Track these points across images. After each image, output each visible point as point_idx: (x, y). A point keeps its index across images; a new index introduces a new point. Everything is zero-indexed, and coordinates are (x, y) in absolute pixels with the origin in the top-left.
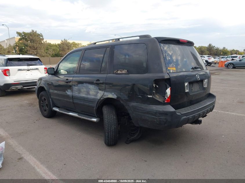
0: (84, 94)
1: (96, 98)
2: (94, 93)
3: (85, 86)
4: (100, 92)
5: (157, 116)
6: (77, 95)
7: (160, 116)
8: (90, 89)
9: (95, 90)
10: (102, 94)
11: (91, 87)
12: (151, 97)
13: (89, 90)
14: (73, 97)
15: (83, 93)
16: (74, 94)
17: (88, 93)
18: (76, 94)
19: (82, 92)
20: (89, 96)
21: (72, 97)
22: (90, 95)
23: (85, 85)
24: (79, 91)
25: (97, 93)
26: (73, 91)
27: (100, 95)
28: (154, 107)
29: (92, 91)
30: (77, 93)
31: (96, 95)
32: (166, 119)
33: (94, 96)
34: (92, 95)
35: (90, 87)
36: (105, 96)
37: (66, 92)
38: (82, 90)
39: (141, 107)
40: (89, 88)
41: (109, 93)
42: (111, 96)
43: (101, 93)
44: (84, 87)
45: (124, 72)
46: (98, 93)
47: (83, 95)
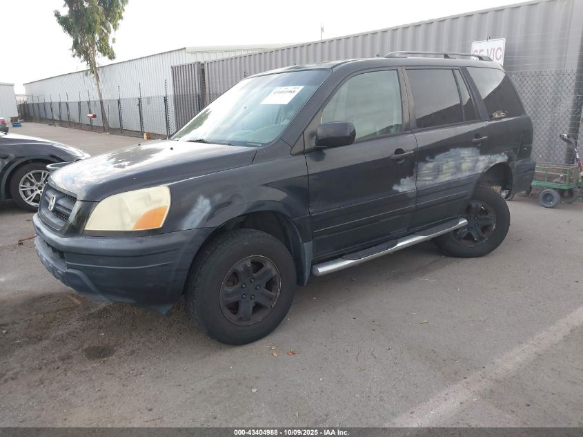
0: (448, 175)
1: (475, 173)
2: (471, 165)
3: (453, 154)
4: (482, 158)
6: (431, 183)
8: (463, 158)
9: (472, 157)
10: (487, 161)
11: (466, 153)
13: (462, 161)
14: (420, 194)
15: (445, 173)
16: (421, 184)
17: (458, 169)
18: (428, 183)
19: (444, 171)
20: (460, 176)
21: (416, 195)
22: (461, 171)
23: (452, 152)
24: (438, 171)
25: (476, 163)
26: (418, 179)
27: (484, 162)
29: (467, 160)
30: (429, 178)
33: (470, 170)
34: (466, 171)
35: (464, 154)
36: (492, 163)
37: (395, 187)
38: (445, 167)
40: (462, 155)
41: (498, 155)
42: (501, 159)
43: (484, 160)
44: (451, 157)
46: (477, 161)
47: (445, 178)
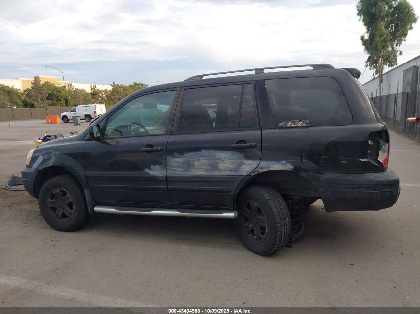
1: (239, 174)
2: (231, 166)
3: (206, 154)
4: (247, 162)
5: (378, 189)
6: (182, 173)
7: (382, 189)
8: (219, 159)
9: (233, 159)
10: (254, 166)
11: (222, 155)
12: (367, 160)
13: (218, 161)
14: (167, 179)
15: (196, 168)
16: (170, 172)
17: (214, 167)
18: (177, 172)
19: (196, 166)
20: (215, 173)
21: (165, 179)
22: (218, 169)
23: (204, 152)
24: (189, 165)
25: (239, 165)
26: (167, 168)
27: (248, 167)
28: (372, 177)
29: (225, 162)
30: (180, 169)
31: (237, 169)
32: (390, 192)
33: (230, 170)
34: (225, 170)
36: (262, 168)
37: (146, 170)
38: (196, 163)
39: (346, 180)
41: (274, 162)
42: (280, 167)
43: (250, 164)
44: (204, 156)
45: (301, 124)
46: (241, 164)
